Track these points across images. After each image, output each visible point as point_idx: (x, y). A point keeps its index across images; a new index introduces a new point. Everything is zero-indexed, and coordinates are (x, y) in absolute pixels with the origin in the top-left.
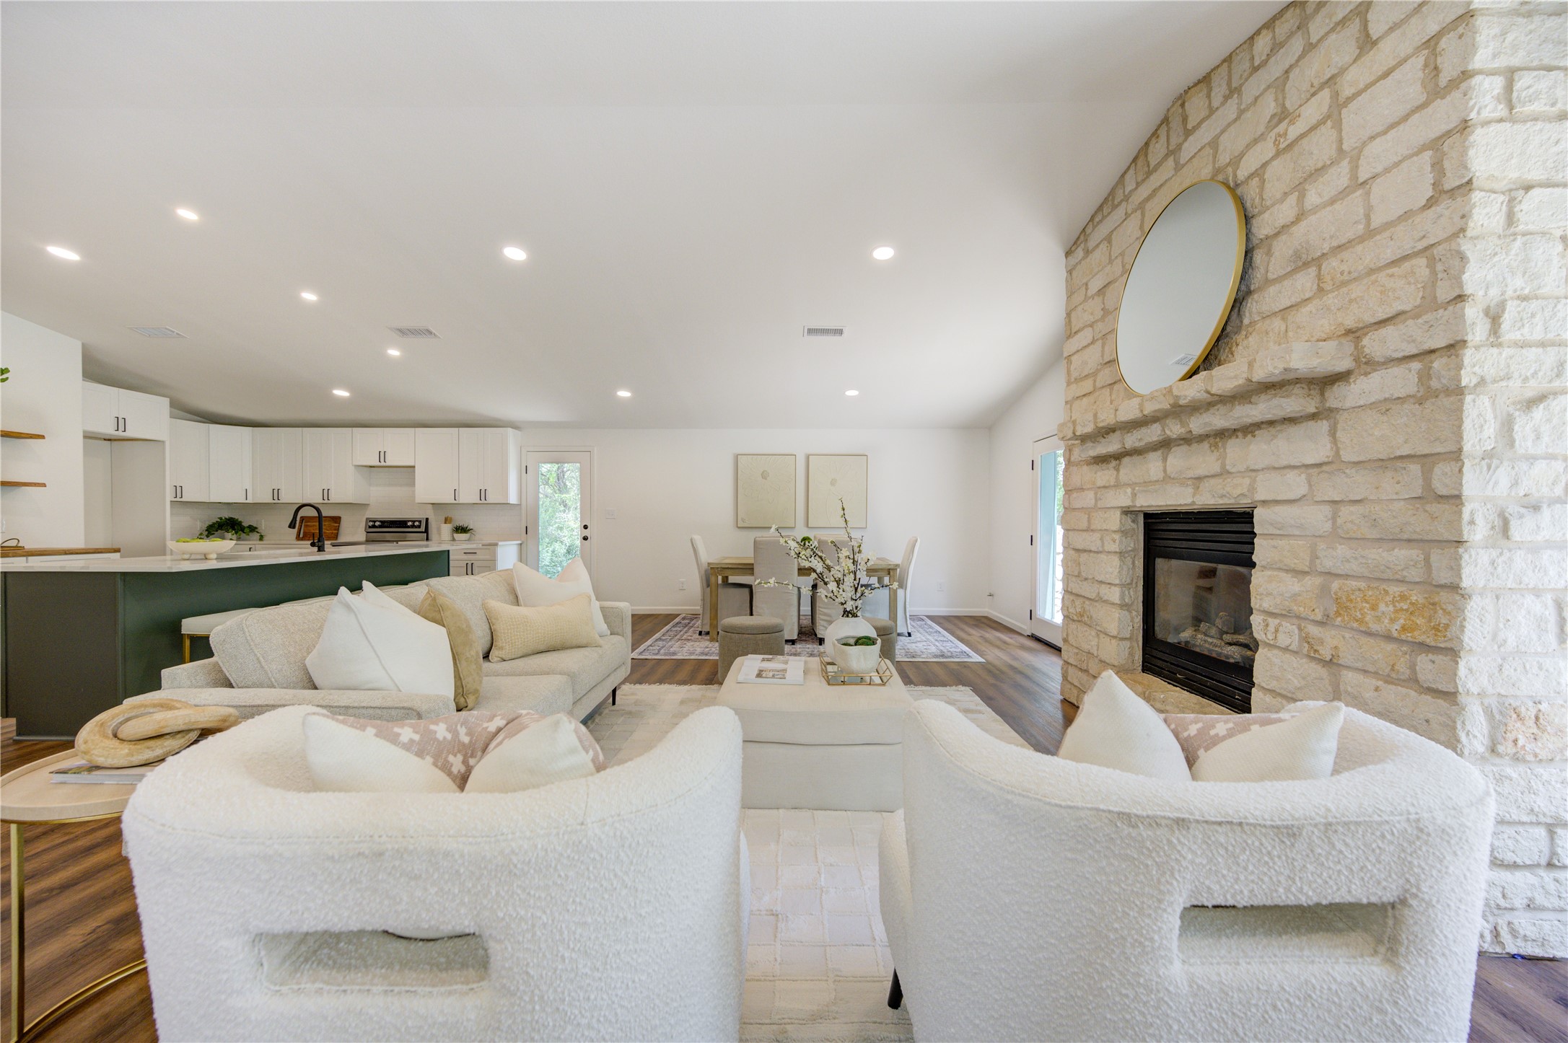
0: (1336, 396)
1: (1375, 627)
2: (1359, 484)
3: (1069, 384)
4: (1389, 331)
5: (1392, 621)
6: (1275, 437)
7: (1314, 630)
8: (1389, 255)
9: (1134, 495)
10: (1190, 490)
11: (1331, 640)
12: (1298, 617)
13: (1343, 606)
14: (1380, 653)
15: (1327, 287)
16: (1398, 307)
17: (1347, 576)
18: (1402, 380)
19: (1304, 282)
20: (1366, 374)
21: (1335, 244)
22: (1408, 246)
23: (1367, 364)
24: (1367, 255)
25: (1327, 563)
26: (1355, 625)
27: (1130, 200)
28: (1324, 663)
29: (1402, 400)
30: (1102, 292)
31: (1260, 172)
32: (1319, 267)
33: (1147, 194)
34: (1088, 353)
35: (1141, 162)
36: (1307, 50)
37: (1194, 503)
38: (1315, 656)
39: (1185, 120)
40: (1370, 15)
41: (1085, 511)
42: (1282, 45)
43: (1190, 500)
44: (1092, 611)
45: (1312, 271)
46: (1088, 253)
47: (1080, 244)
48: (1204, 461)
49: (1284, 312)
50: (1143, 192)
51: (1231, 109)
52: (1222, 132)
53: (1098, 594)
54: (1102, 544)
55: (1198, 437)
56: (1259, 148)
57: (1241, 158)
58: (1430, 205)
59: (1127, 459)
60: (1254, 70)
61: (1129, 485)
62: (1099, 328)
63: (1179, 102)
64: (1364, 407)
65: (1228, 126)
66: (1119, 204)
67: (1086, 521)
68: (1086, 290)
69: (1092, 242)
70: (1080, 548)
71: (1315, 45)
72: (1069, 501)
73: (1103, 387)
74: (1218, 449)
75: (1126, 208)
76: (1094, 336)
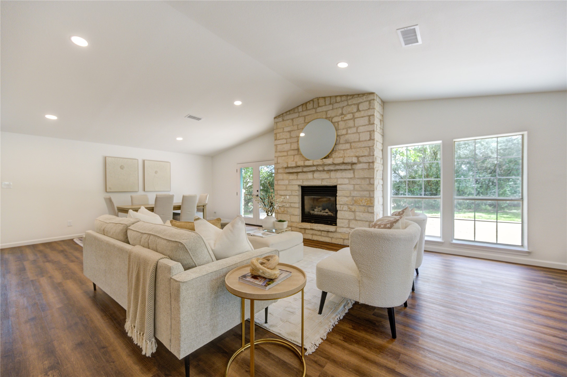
0: (354, 167)
1: (362, 204)
2: (359, 182)
3: (276, 152)
4: (363, 158)
5: (365, 203)
6: (342, 172)
7: (350, 206)
8: (363, 146)
9: (303, 182)
10: (320, 181)
11: (353, 208)
12: (347, 204)
13: (356, 202)
14: (362, 208)
15: (353, 148)
16: (365, 154)
17: (356, 197)
18: (366, 166)
19: (348, 146)
20: (360, 164)
21: (354, 141)
22: (366, 145)
23: (359, 162)
24: (360, 145)
25: (353, 195)
26: (358, 204)
27: (300, 113)
28: (353, 212)
29: (365, 169)
30: (290, 132)
31: (338, 122)
32: (351, 144)
33: (306, 114)
34: (285, 146)
35: (304, 106)
36: (348, 105)
37: (321, 184)
38: (351, 211)
39: (318, 103)
40: (359, 106)
41: (284, 185)
42: (343, 101)
43: (320, 183)
44: (288, 210)
45: (349, 144)
46: (283, 120)
47: (280, 117)
48: (325, 175)
49: (344, 150)
50: (305, 113)
51: (331, 107)
52: (328, 110)
53: (290, 206)
54: (292, 194)
55: (324, 170)
56: (337, 118)
57: (333, 117)
58: (369, 140)
59: (300, 173)
60: (336, 102)
61: (301, 179)
62: (289, 140)
63: (317, 99)
64: (359, 169)
65: (330, 110)
66: (296, 113)
67: (284, 188)
68: (283, 129)
69: (285, 118)
70: (283, 194)
71: (350, 105)
72: (277, 183)
73: (291, 155)
74: (328, 173)
75: (299, 115)
76: (287, 142)
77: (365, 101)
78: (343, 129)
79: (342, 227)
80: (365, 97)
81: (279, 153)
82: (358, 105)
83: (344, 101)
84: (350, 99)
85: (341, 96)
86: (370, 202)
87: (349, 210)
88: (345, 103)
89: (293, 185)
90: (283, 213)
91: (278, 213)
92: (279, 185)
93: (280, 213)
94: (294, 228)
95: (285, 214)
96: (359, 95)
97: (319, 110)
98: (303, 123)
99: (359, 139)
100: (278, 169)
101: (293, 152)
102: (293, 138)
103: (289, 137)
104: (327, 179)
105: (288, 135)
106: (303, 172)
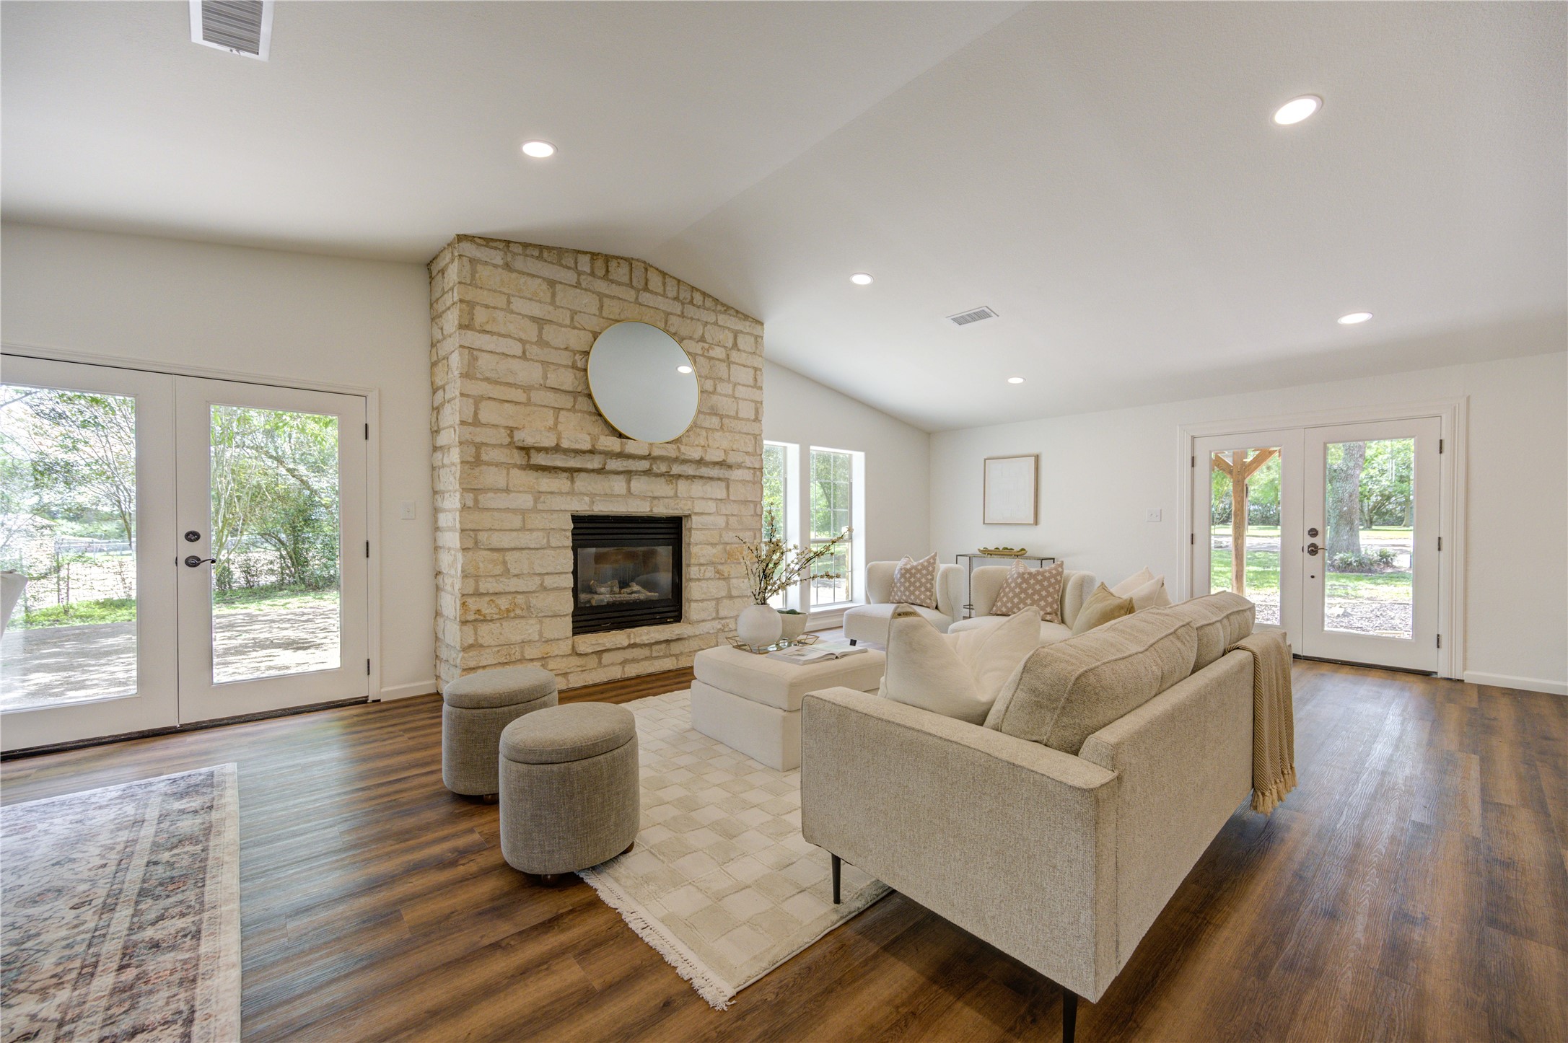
0: (729, 473)
1: (742, 560)
2: (736, 509)
4: (745, 456)
6: (704, 485)
7: (720, 567)
8: (744, 430)
9: (592, 503)
10: (648, 504)
11: (725, 569)
12: (712, 563)
13: (730, 555)
14: (743, 570)
15: (725, 429)
16: (748, 449)
17: (732, 543)
18: (748, 475)
19: (717, 422)
20: (738, 469)
21: (727, 413)
22: (750, 431)
23: (739, 466)
24: (738, 425)
25: (726, 540)
26: (735, 561)
27: (583, 277)
28: (724, 579)
29: (748, 482)
30: (540, 322)
31: (695, 356)
32: (721, 419)
33: (607, 292)
34: (516, 365)
35: (599, 263)
36: (716, 323)
37: (651, 511)
38: (721, 576)
39: (647, 281)
40: (737, 337)
41: (514, 511)
42: (705, 309)
43: (648, 509)
44: (533, 601)
45: (719, 419)
46: (507, 266)
47: (496, 248)
48: (661, 488)
49: (707, 430)
50: (601, 286)
51: (678, 308)
52: (671, 314)
53: (541, 585)
55: (666, 474)
56: (694, 343)
57: (684, 338)
58: (754, 421)
59: (583, 475)
60: (691, 302)
61: (587, 494)
62: (534, 351)
63: (643, 265)
64: (737, 480)
65: (675, 314)
66: (569, 268)
67: (517, 521)
68: (509, 302)
69: (519, 263)
70: (506, 546)
71: (720, 326)
72: (476, 501)
73: (544, 406)
74: (672, 483)
75: (578, 280)
76: (524, 352)
77: (748, 333)
78: (707, 378)
79: (703, 621)
80: (748, 323)
81: (485, 384)
82: (736, 334)
83: (709, 309)
84: (720, 312)
85: (704, 294)
87: (718, 576)
88: (712, 318)
89: (549, 512)
90: (507, 617)
91: (485, 620)
92: (485, 510)
93: (492, 620)
94: (559, 659)
95: (517, 617)
96: (737, 312)
97: (645, 297)
98: (594, 315)
99: (737, 413)
100: (479, 447)
101: (551, 398)
102: (556, 348)
103: (535, 339)
104: (667, 497)
105: (531, 332)
106: (601, 471)
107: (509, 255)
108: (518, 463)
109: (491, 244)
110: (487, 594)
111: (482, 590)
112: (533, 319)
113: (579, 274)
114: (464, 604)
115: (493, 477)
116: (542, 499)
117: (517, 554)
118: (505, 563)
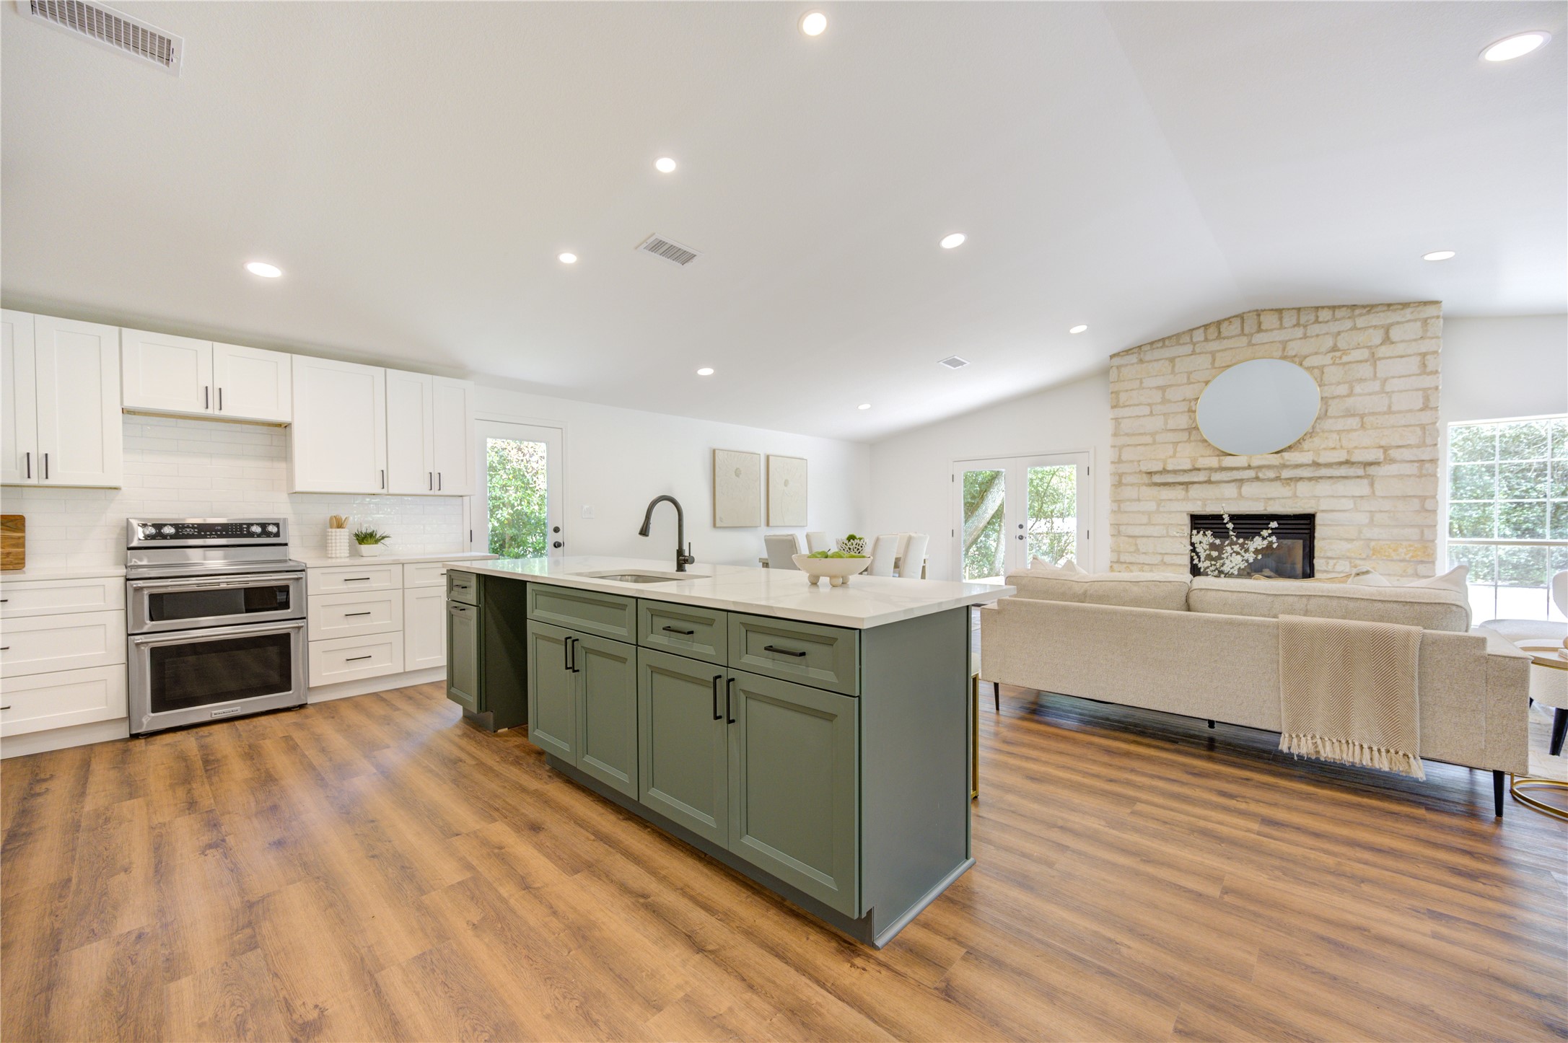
0: (1372, 470)
1: (1396, 557)
2: (1386, 505)
3: (1115, 435)
4: (1403, 450)
5: (1406, 554)
6: (1332, 483)
7: (1360, 563)
8: (1402, 423)
10: (1262, 504)
11: (1369, 565)
12: (1348, 558)
13: (1376, 551)
14: (1397, 567)
15: (1368, 427)
16: (1409, 442)
17: (1379, 540)
18: (1412, 469)
19: (1353, 422)
20: (1390, 464)
21: (1371, 411)
22: (1413, 422)
23: (1390, 460)
24: (1391, 420)
25: (1369, 536)
26: (1384, 557)
27: (1197, 345)
29: (1409, 476)
30: (1162, 388)
31: (1321, 369)
32: (1362, 418)
33: (1219, 348)
34: (1145, 420)
35: (1212, 330)
36: (1354, 328)
37: (1265, 510)
39: (1260, 324)
40: (1390, 331)
41: (1143, 513)
42: (1337, 320)
43: (1262, 509)
45: (1358, 419)
46: (1141, 361)
47: (1132, 354)
48: (1278, 490)
49: (1339, 432)
50: (1214, 346)
51: (1299, 332)
52: (1290, 340)
53: (1162, 560)
54: (1167, 532)
55: (1278, 478)
56: (1320, 357)
57: (1305, 357)
58: (1422, 410)
59: (1196, 486)
60: (1317, 322)
61: (1200, 500)
62: (1158, 408)
63: (1255, 313)
64: (1389, 476)
65: (1295, 339)
66: (1185, 344)
67: (1144, 519)
68: (1141, 383)
69: (1148, 357)
70: (1137, 534)
71: (1359, 329)
72: (1119, 507)
73: (1166, 443)
74: (1290, 486)
75: (1194, 349)
76: (1151, 412)
77: (1409, 321)
78: (1339, 383)
80: (1408, 311)
81: (1126, 438)
82: (1387, 329)
83: (1343, 318)
84: (1361, 315)
85: (1333, 308)
86: (1424, 552)
88: (1349, 324)
89: (1170, 512)
92: (1126, 512)
96: (1389, 305)
97: (1258, 338)
98: (1207, 369)
99: (1390, 407)
100: (1121, 475)
101: (1171, 437)
102: (1175, 402)
103: (1160, 400)
104: (1283, 498)
105: (1157, 396)
106: (1209, 482)
107: (1142, 353)
108: (1147, 482)
109: (1130, 352)
110: (1125, 563)
111: (1122, 560)
112: (1158, 388)
113: (1194, 344)
114: (1111, 567)
115: (1129, 492)
116: (1162, 504)
117: (1145, 540)
118: (1136, 545)
